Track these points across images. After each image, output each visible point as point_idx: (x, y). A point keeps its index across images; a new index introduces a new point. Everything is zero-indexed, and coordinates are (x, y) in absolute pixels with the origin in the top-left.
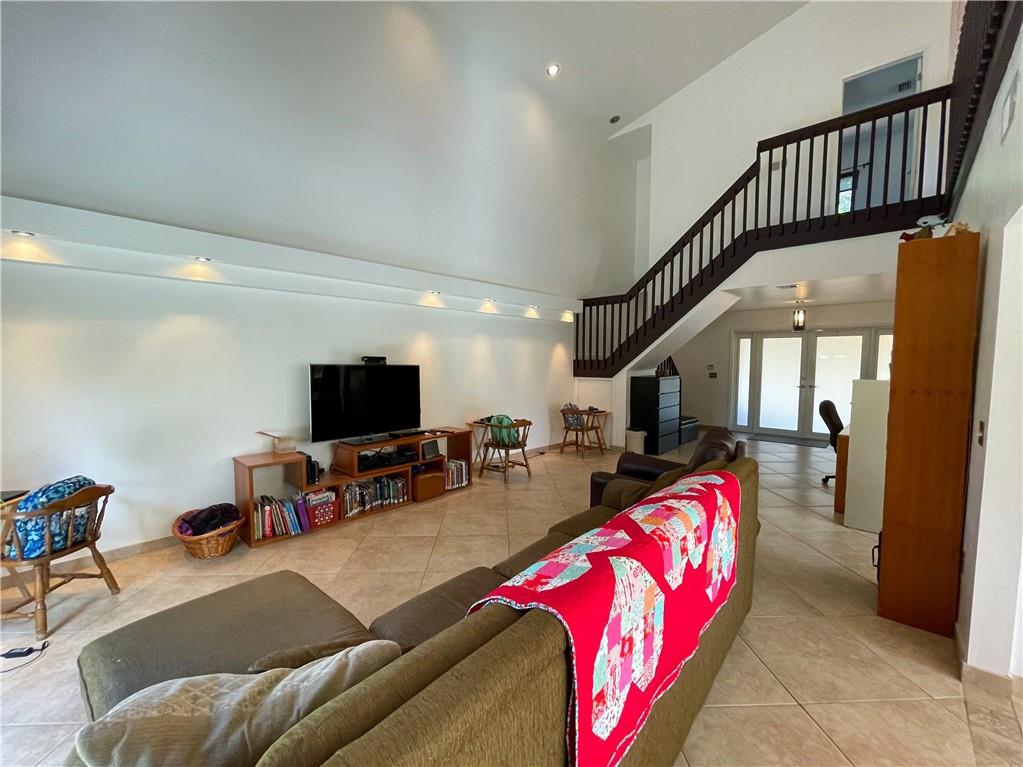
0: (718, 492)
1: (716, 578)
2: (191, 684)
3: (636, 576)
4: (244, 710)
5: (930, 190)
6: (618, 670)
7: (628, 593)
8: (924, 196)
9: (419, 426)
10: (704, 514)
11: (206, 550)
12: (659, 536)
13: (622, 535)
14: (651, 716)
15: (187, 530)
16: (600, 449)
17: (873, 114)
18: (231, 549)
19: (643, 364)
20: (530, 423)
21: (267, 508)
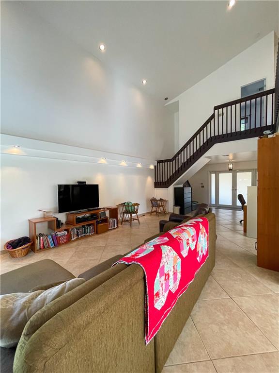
0: (200, 224)
1: (200, 254)
2: (6, 297)
3: (170, 252)
4: (26, 305)
5: (269, 123)
6: (164, 285)
7: (167, 258)
8: (268, 125)
9: (98, 206)
10: (195, 231)
11: (17, 254)
12: (179, 239)
13: (166, 239)
14: (177, 303)
15: (10, 247)
16: (164, 213)
17: (250, 98)
18: (27, 254)
19: (178, 183)
20: (139, 205)
21: (41, 238)
